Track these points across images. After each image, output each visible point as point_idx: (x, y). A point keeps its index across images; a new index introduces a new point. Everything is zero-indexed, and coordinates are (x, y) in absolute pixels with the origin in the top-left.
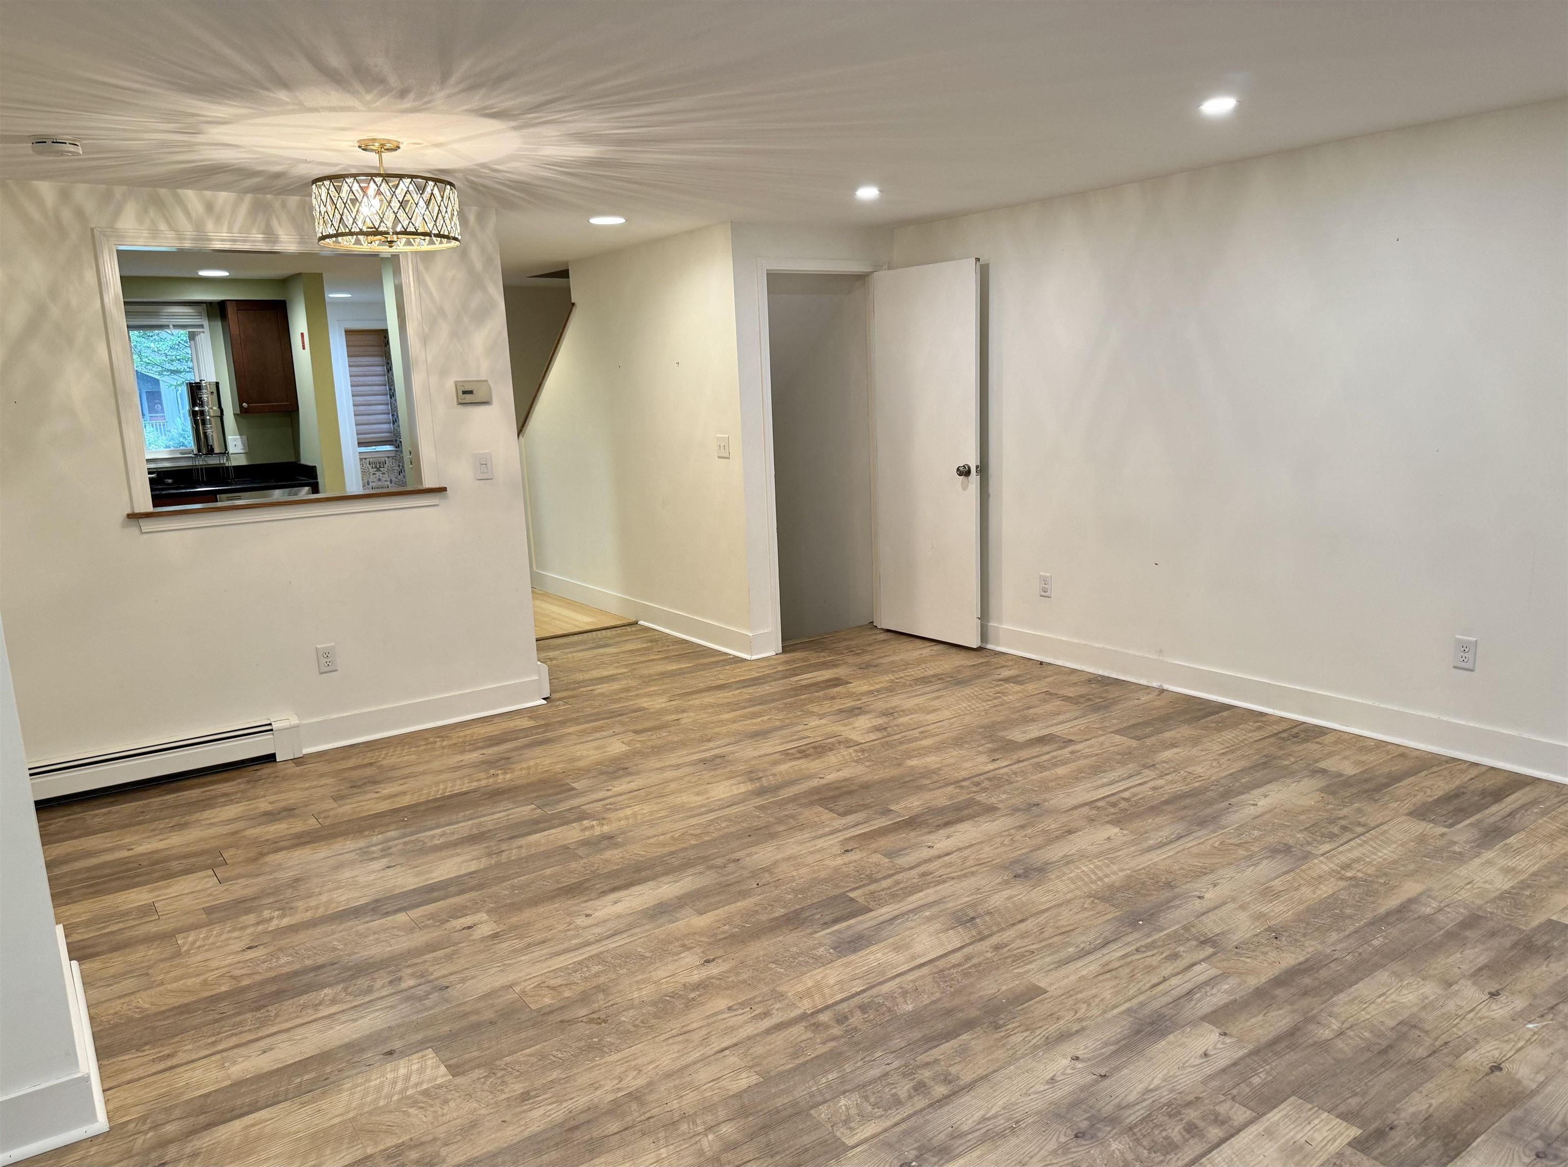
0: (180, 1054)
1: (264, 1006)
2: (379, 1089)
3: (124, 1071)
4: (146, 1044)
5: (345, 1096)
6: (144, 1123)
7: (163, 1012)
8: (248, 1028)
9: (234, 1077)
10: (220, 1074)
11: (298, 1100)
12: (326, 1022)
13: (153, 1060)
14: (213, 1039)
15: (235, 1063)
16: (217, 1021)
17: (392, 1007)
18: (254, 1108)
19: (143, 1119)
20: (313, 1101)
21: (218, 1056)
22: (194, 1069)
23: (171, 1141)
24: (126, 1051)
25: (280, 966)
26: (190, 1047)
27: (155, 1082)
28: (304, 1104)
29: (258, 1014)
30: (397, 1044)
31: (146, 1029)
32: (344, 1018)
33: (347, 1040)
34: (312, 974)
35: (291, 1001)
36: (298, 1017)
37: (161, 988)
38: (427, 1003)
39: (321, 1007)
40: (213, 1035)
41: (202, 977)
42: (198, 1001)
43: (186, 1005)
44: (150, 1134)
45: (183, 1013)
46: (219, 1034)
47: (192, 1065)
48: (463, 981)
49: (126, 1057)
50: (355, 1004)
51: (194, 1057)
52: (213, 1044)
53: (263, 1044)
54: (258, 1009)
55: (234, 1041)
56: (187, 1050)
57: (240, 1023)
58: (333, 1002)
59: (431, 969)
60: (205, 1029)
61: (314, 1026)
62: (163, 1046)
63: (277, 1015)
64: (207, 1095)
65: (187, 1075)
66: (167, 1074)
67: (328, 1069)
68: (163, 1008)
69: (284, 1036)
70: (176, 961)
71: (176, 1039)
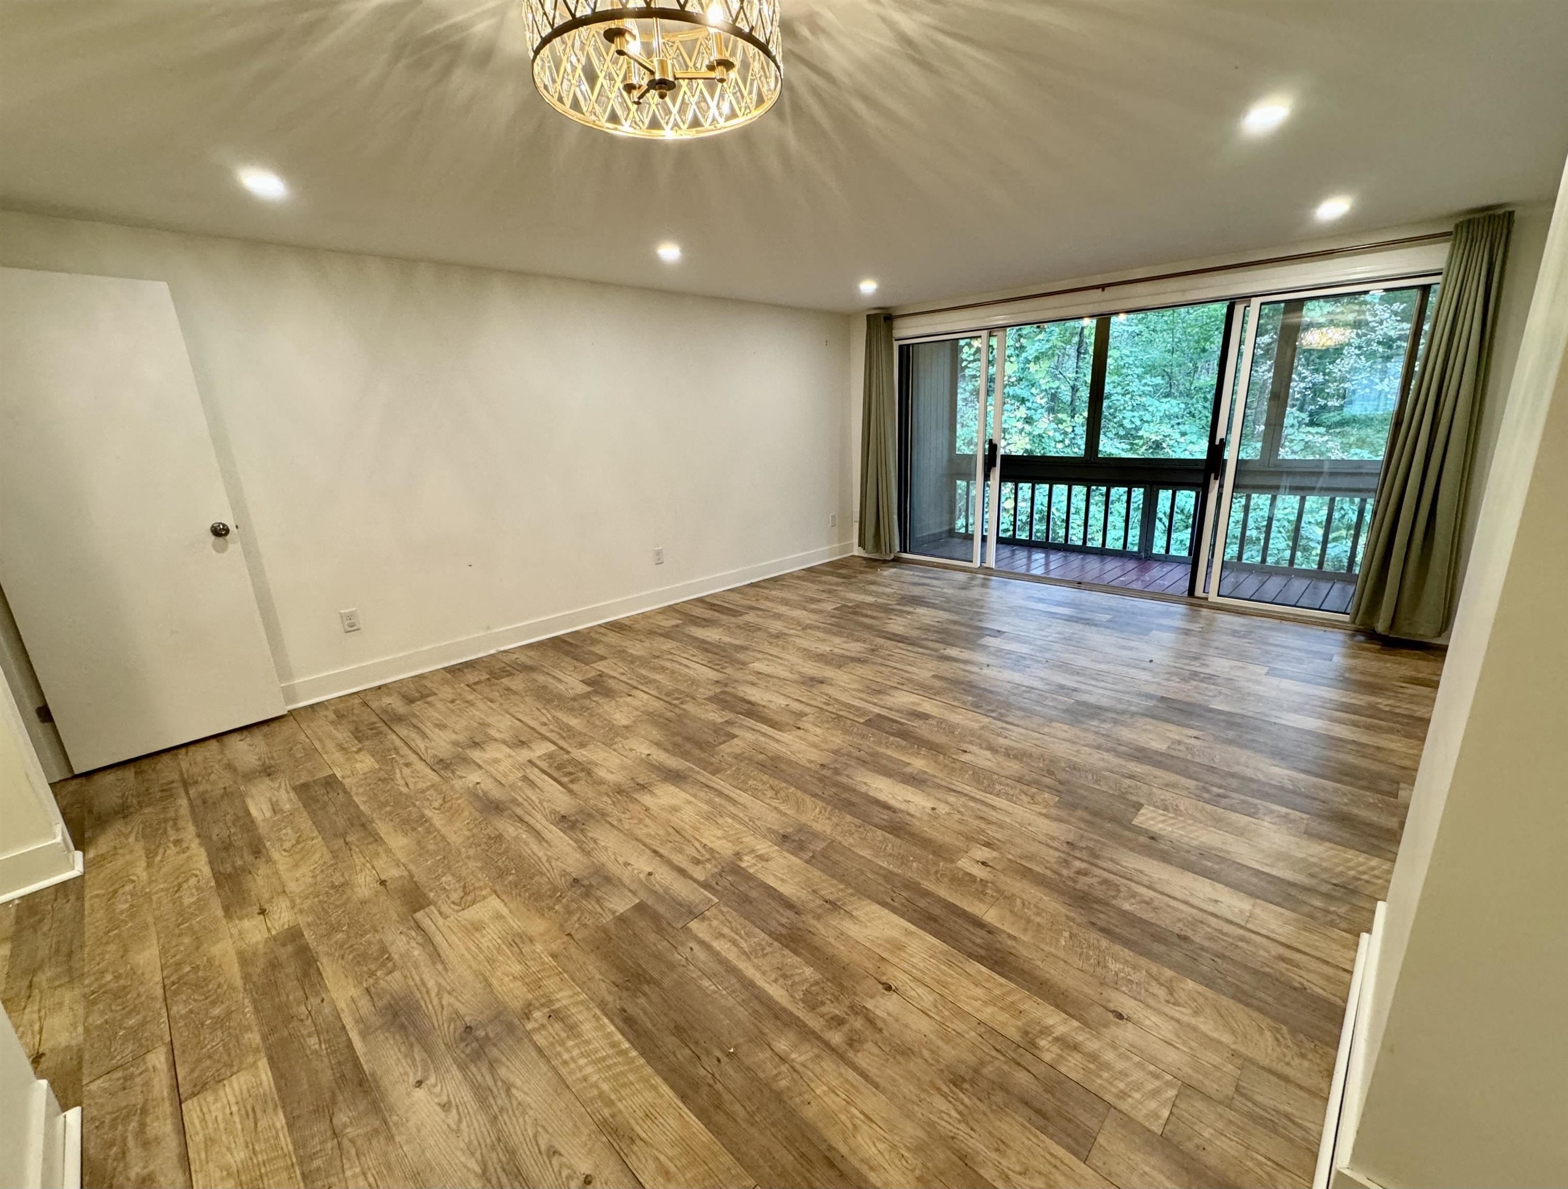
0: (1274, 953)
1: (1179, 936)
2: (1183, 828)
3: (1328, 979)
4: (1295, 989)
5: (1203, 839)
6: (1332, 921)
7: (1259, 1009)
8: (1208, 930)
9: (1252, 901)
10: (1258, 911)
11: (1229, 857)
12: (1157, 886)
13: (1298, 966)
14: (1240, 944)
15: (1241, 912)
16: (1223, 957)
17: (1112, 860)
18: (1257, 873)
19: (1332, 924)
20: (1221, 850)
21: (1249, 926)
22: (1273, 931)
23: (1321, 894)
24: (1315, 998)
25: (1126, 962)
26: (1262, 952)
27: (1308, 946)
28: (1228, 852)
29: (1190, 933)
30: (1143, 839)
31: (1285, 1005)
32: (1144, 879)
33: (1162, 865)
34: (1117, 930)
35: (1159, 923)
36: (1169, 906)
37: (1242, 1049)
38: (1091, 844)
39: (1147, 899)
40: (1237, 946)
41: (1193, 1021)
42: (1220, 991)
43: (1234, 997)
44: (1333, 909)
45: (1244, 993)
46: (1232, 944)
47: (1271, 935)
48: (1053, 838)
49: (1320, 991)
50: (1125, 881)
51: (1264, 941)
52: (1242, 939)
53: (1211, 908)
54: (1185, 939)
55: (1227, 928)
56: (1266, 952)
57: (1211, 938)
58: (1134, 895)
59: (1053, 860)
60: (1239, 959)
61: (1167, 890)
62: (1282, 974)
63: (1180, 920)
64: (1278, 904)
65: (1280, 931)
66: (1295, 945)
67: (1194, 858)
68: (1255, 1014)
69: (1192, 900)
70: (1196, 1078)
71: (1268, 970)
